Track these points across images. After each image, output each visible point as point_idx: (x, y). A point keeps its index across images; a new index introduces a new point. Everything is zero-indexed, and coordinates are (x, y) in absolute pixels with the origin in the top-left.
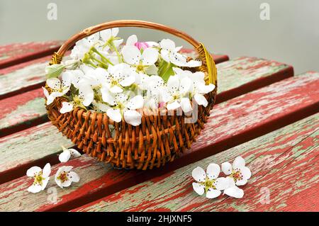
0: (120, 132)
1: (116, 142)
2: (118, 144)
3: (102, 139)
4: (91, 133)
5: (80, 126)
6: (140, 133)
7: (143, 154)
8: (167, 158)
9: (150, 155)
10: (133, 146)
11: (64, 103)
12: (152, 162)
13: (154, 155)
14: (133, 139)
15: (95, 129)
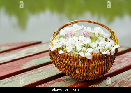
0: (83, 62)
1: (81, 66)
2: (81, 67)
3: (75, 65)
4: (71, 63)
5: (66, 60)
6: (91, 63)
7: (91, 72)
8: (99, 76)
9: (93, 73)
10: (88, 68)
11: (60, 50)
12: (94, 76)
13: (95, 73)
14: (88, 65)
15: (72, 61)
